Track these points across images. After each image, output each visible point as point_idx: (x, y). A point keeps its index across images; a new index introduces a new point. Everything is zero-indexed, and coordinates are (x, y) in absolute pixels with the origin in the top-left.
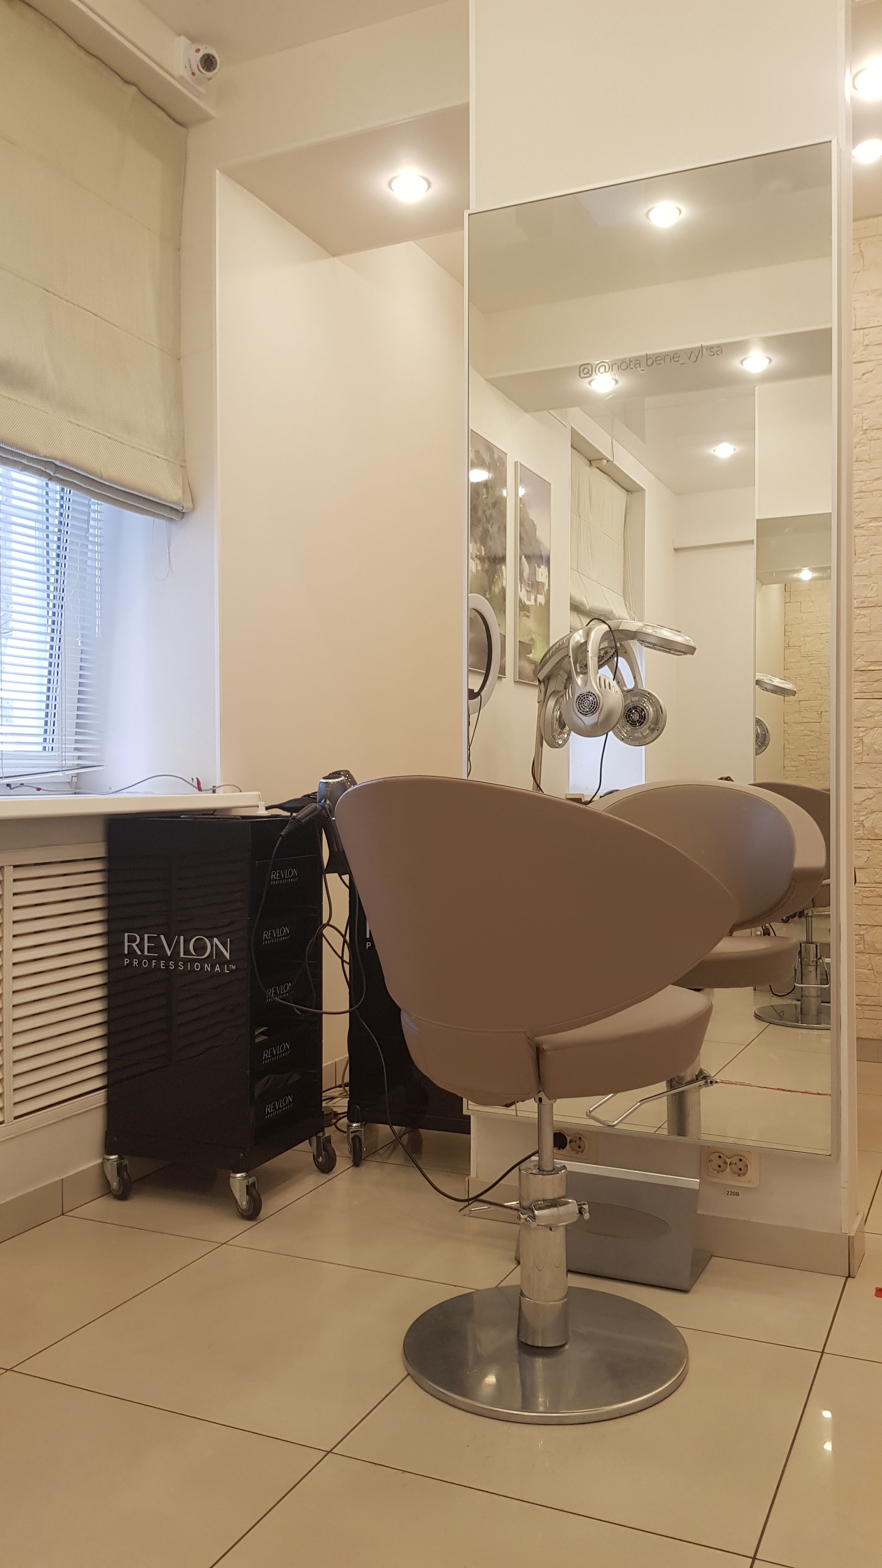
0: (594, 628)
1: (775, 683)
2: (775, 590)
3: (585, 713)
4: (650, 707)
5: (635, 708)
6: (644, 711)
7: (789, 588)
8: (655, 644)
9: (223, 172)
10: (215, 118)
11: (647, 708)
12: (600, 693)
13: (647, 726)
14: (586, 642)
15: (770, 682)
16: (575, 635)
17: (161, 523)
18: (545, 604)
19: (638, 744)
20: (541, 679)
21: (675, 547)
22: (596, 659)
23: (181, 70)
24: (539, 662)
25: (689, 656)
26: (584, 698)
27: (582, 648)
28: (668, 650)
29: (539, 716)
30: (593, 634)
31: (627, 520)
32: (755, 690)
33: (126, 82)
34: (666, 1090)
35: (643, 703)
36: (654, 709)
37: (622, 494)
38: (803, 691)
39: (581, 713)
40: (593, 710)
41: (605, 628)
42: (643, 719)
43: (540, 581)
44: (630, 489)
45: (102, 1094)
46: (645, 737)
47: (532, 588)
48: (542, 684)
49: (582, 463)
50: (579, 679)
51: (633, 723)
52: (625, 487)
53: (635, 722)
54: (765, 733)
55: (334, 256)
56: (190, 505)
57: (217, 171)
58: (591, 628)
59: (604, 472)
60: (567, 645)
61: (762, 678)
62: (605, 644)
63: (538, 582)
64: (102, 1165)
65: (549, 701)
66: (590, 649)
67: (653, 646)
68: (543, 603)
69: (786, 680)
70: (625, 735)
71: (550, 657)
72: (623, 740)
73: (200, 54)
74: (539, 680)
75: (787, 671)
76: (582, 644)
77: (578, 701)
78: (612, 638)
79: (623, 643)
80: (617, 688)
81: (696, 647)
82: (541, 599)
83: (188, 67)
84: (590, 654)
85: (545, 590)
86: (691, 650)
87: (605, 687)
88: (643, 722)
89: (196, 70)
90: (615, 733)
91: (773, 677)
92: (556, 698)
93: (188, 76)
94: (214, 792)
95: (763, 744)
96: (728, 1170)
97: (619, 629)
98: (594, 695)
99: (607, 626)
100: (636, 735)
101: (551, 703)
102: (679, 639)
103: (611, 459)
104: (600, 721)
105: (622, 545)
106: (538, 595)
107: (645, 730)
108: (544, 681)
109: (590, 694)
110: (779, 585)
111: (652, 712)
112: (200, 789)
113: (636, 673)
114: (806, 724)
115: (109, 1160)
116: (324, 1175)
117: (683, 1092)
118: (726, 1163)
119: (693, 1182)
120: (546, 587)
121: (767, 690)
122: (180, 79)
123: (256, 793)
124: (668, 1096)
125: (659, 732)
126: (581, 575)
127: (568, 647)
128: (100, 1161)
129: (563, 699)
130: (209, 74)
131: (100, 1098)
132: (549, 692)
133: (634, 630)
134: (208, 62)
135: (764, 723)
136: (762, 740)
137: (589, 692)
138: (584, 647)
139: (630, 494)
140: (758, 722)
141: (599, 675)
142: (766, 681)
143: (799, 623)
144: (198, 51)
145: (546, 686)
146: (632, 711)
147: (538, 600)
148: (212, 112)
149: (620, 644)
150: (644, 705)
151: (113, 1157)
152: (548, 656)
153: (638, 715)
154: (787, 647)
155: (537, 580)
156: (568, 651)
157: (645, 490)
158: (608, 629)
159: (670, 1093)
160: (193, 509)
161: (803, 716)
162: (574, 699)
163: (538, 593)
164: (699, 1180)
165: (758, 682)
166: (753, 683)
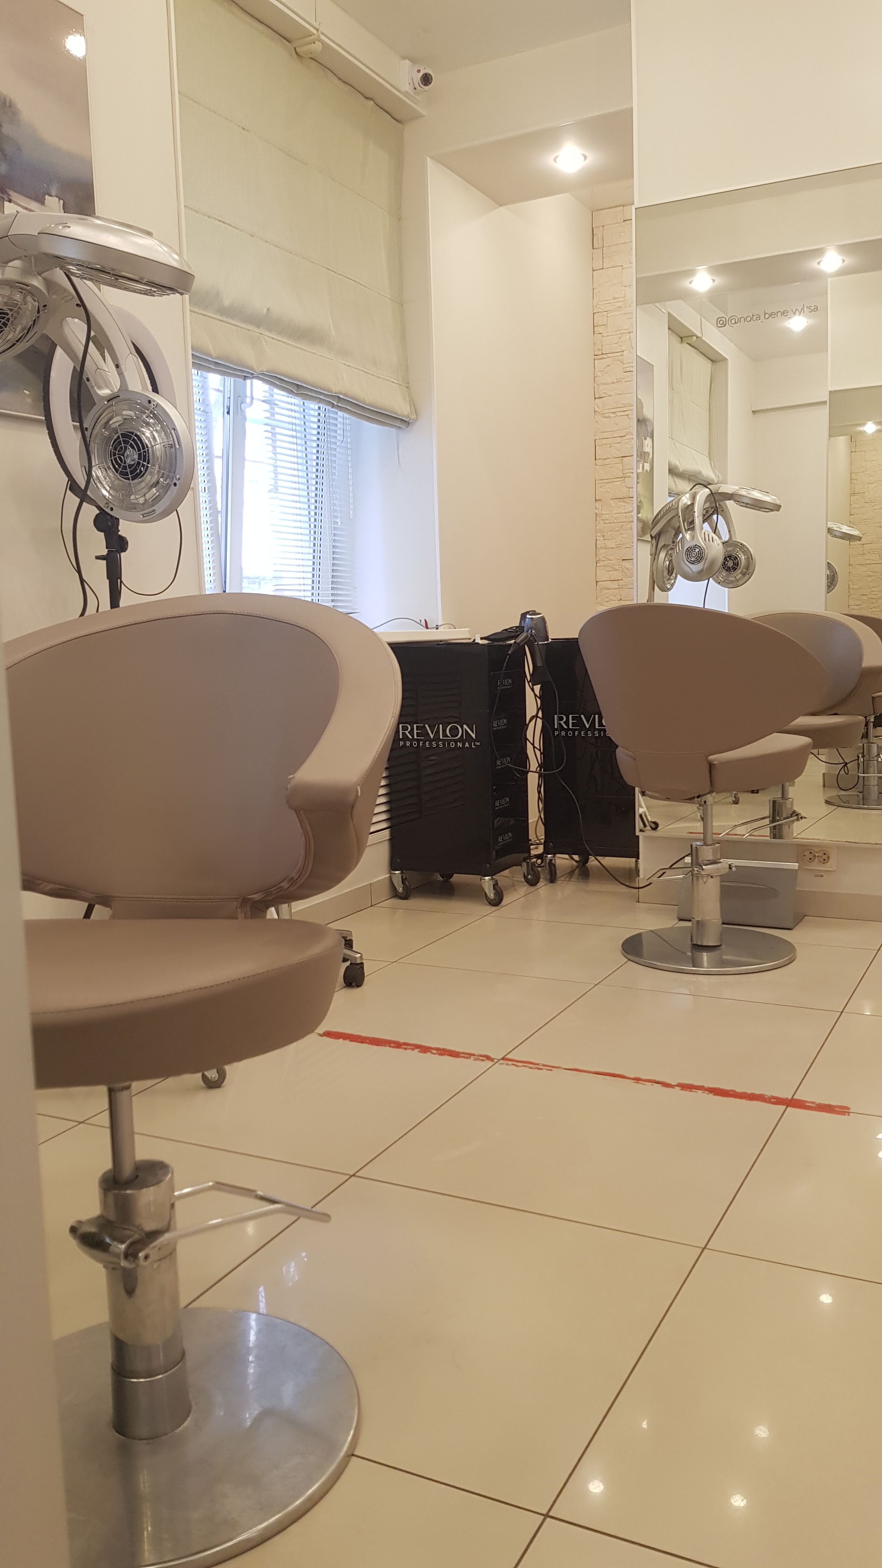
0: (699, 492)
1: (844, 531)
2: (842, 442)
3: (692, 562)
4: (742, 555)
5: (730, 557)
6: (737, 559)
7: (855, 439)
8: (747, 504)
9: (432, 158)
10: (425, 116)
11: (740, 556)
12: (706, 545)
13: (739, 571)
14: (693, 504)
15: (839, 529)
16: (683, 498)
17: (393, 430)
18: (650, 470)
19: (732, 587)
20: (653, 535)
21: (753, 410)
22: (701, 518)
23: (406, 87)
24: (651, 522)
25: (775, 512)
26: (692, 550)
27: (690, 508)
28: (759, 508)
29: (652, 566)
30: (698, 497)
31: (712, 388)
32: (827, 537)
33: (367, 98)
34: (769, 823)
35: (737, 552)
36: (746, 557)
37: (708, 364)
38: (867, 534)
39: (689, 562)
40: (699, 559)
41: (706, 491)
42: (736, 565)
43: (646, 451)
44: (715, 359)
45: (387, 832)
46: (738, 580)
47: (640, 458)
48: (654, 539)
49: (675, 340)
50: (688, 534)
51: (728, 569)
52: (711, 359)
53: (730, 568)
54: (834, 575)
55: (501, 205)
56: (414, 417)
57: (428, 158)
58: (696, 492)
59: (693, 347)
60: (676, 506)
61: (832, 526)
62: (707, 505)
63: (645, 452)
64: (390, 878)
65: (661, 554)
66: (696, 509)
67: (746, 505)
68: (648, 470)
69: (853, 528)
70: (721, 579)
71: (662, 517)
72: (719, 583)
73: (421, 74)
74: (651, 536)
75: (853, 516)
76: (688, 506)
77: (687, 552)
78: (713, 499)
79: (720, 503)
80: (719, 541)
81: (782, 505)
82: (647, 466)
83: (412, 83)
84: (696, 514)
85: (650, 459)
86: (777, 508)
87: (709, 541)
88: (736, 568)
89: (417, 86)
90: (713, 579)
91: (842, 525)
92: (666, 550)
93: (411, 92)
94: (437, 629)
95: (831, 584)
96: (816, 860)
97: (719, 492)
98: (700, 547)
99: (709, 490)
100: (731, 579)
101: (662, 555)
102: (767, 499)
103: (700, 335)
104: (705, 567)
105: (708, 411)
106: (645, 463)
107: (738, 574)
108: (655, 537)
109: (697, 546)
110: (847, 436)
111: (744, 559)
112: (427, 627)
113: (730, 526)
114: (869, 565)
115: (395, 874)
116: (532, 887)
117: (781, 825)
118: (815, 856)
119: (795, 866)
120: (651, 456)
121: (835, 536)
122: (406, 94)
123: (467, 629)
124: (770, 827)
125: (750, 575)
126: (676, 442)
127: (677, 508)
128: (388, 876)
129: (674, 551)
130: (426, 88)
131: (386, 834)
132: (660, 546)
133: (731, 493)
134: (426, 79)
135: (833, 566)
136: (832, 581)
137: (696, 545)
138: (691, 508)
139: (714, 364)
140: (829, 566)
141: (703, 531)
142: (835, 529)
143: (864, 471)
144: (419, 71)
145: (657, 542)
146: (727, 560)
147: (645, 468)
148: (425, 113)
149: (719, 505)
150: (738, 554)
151: (397, 872)
152: (660, 516)
153: (732, 562)
154: (853, 494)
155: (644, 451)
156: (678, 512)
157: (727, 359)
158: (710, 493)
159: (770, 825)
160: (416, 420)
161: (866, 558)
162: (684, 550)
163: (644, 462)
164: (797, 864)
165: (830, 530)
166: (825, 531)
